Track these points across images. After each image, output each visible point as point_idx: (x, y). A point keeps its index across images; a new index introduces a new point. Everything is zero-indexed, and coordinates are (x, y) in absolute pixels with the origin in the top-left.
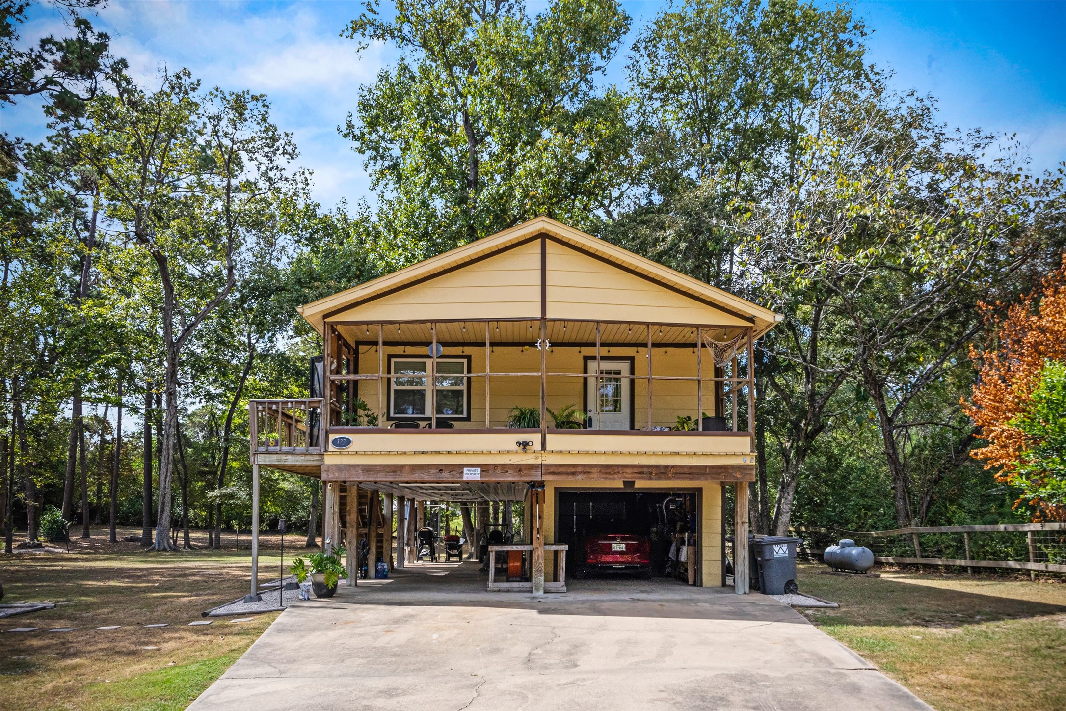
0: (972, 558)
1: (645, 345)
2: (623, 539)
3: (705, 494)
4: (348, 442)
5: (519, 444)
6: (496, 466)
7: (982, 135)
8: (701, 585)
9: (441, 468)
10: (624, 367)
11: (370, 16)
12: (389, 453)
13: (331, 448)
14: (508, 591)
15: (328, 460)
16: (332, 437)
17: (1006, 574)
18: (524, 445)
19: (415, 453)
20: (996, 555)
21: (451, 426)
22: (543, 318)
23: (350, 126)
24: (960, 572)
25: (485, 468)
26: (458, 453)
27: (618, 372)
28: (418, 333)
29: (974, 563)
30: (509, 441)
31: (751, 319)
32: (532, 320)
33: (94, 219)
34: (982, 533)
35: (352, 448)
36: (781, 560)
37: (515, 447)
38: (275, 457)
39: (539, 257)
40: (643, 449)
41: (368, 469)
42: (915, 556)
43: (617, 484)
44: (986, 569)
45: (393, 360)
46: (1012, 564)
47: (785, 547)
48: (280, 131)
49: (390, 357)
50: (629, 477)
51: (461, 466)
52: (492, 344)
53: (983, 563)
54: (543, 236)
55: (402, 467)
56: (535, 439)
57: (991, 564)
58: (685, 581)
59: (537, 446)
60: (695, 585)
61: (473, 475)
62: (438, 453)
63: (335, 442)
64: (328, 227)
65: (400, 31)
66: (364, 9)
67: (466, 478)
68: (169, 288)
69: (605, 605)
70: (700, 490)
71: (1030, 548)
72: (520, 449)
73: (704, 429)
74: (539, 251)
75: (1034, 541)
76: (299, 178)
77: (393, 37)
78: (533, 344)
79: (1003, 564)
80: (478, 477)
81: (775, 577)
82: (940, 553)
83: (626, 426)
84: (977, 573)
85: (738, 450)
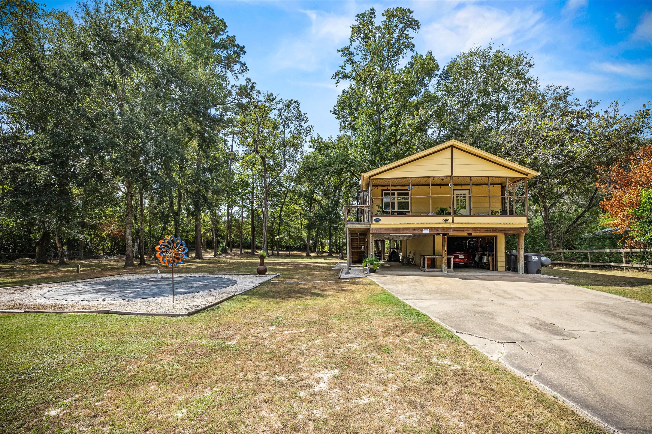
0: (592, 262)
1: (487, 184)
2: (463, 254)
3: (498, 238)
4: (380, 220)
5: (444, 220)
6: (435, 228)
7: (592, 102)
8: (496, 270)
9: (414, 229)
10: (467, 192)
11: (342, 70)
12: (395, 224)
13: (373, 222)
14: (433, 271)
15: (372, 226)
16: (374, 218)
17: (610, 268)
18: (446, 221)
19: (405, 224)
20: (604, 261)
21: (405, 214)
22: (452, 176)
23: (334, 110)
24: (586, 267)
25: (431, 229)
26: (421, 223)
27: (465, 194)
28: (405, 182)
29: (593, 264)
30: (440, 219)
31: (527, 175)
32: (448, 176)
33: (232, 146)
34: (597, 253)
35: (381, 222)
36: (535, 262)
37: (442, 221)
38: (354, 225)
39: (450, 154)
40: (488, 222)
41: (387, 229)
42: (562, 261)
43: (465, 234)
44: (599, 266)
45: (384, 192)
46: (612, 264)
47: (537, 257)
48: (302, 113)
49: (382, 190)
50: (470, 232)
51: (422, 228)
52: (432, 185)
53: (598, 264)
54: (452, 147)
55: (400, 228)
56: (450, 218)
57: (602, 264)
58: (489, 269)
59: (451, 221)
60: (493, 270)
61: (427, 231)
62: (413, 223)
63: (375, 220)
64: (326, 146)
65: (352, 75)
66: (340, 69)
67: (423, 232)
68: (265, 169)
69: (481, 277)
70: (496, 237)
71: (624, 259)
72: (444, 222)
73: (510, 214)
74: (450, 152)
75: (626, 256)
76: (308, 129)
77: (349, 78)
78: (448, 185)
79: (608, 264)
80: (428, 232)
81: (533, 268)
82: (574, 260)
83: (468, 214)
84: (594, 267)
85: (522, 222)
